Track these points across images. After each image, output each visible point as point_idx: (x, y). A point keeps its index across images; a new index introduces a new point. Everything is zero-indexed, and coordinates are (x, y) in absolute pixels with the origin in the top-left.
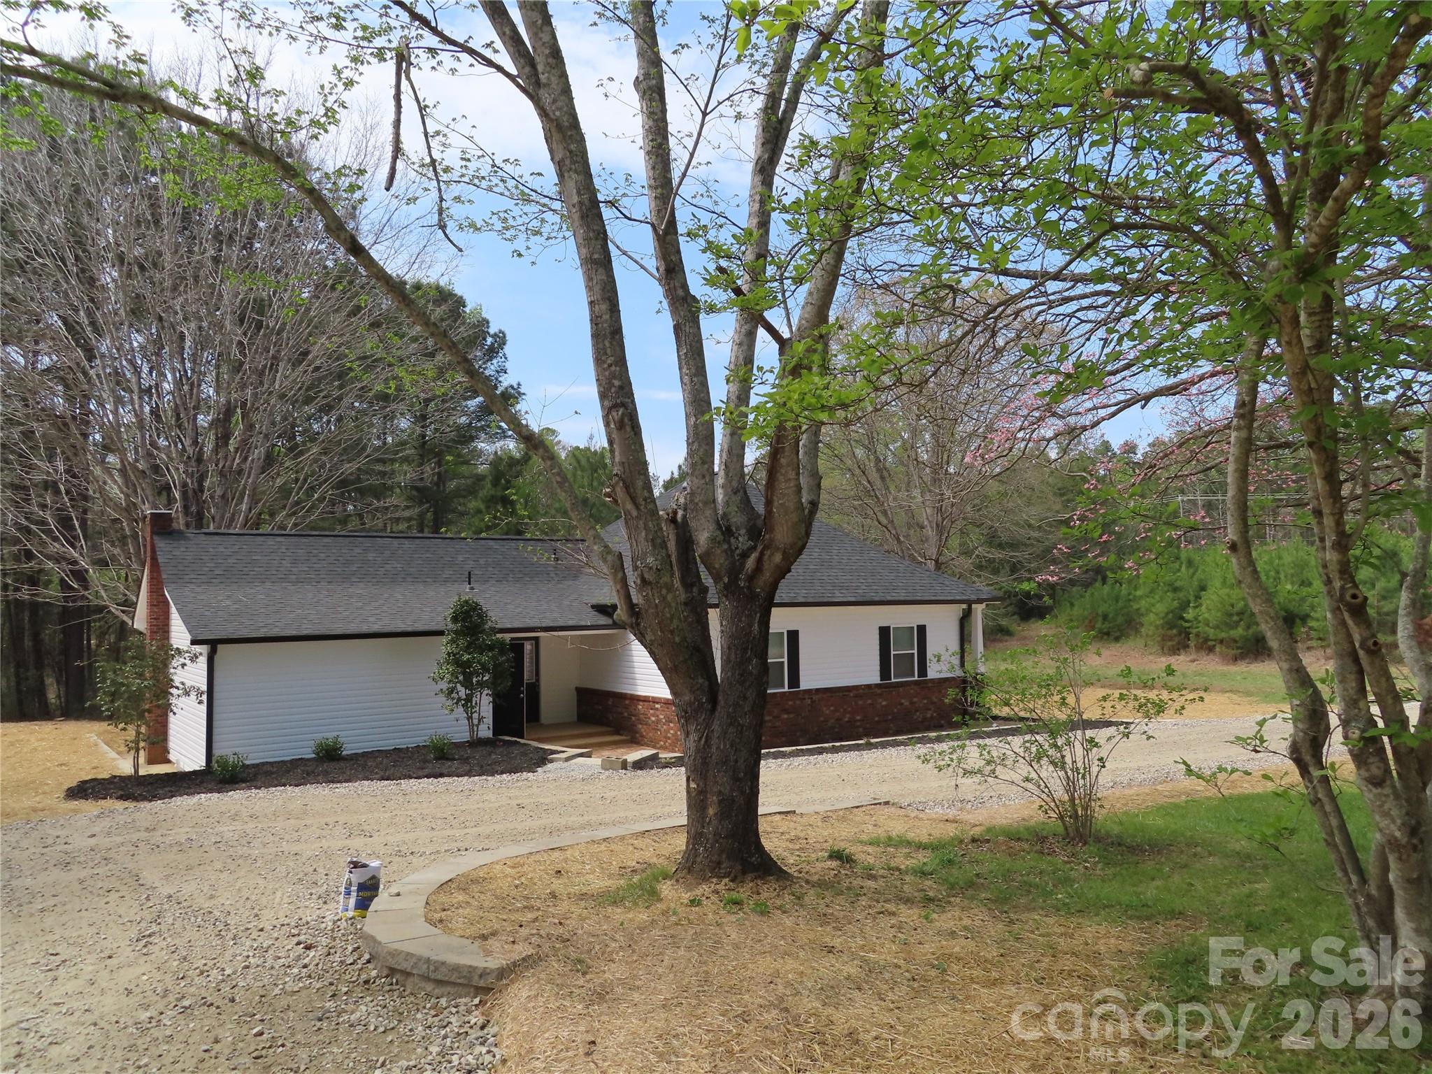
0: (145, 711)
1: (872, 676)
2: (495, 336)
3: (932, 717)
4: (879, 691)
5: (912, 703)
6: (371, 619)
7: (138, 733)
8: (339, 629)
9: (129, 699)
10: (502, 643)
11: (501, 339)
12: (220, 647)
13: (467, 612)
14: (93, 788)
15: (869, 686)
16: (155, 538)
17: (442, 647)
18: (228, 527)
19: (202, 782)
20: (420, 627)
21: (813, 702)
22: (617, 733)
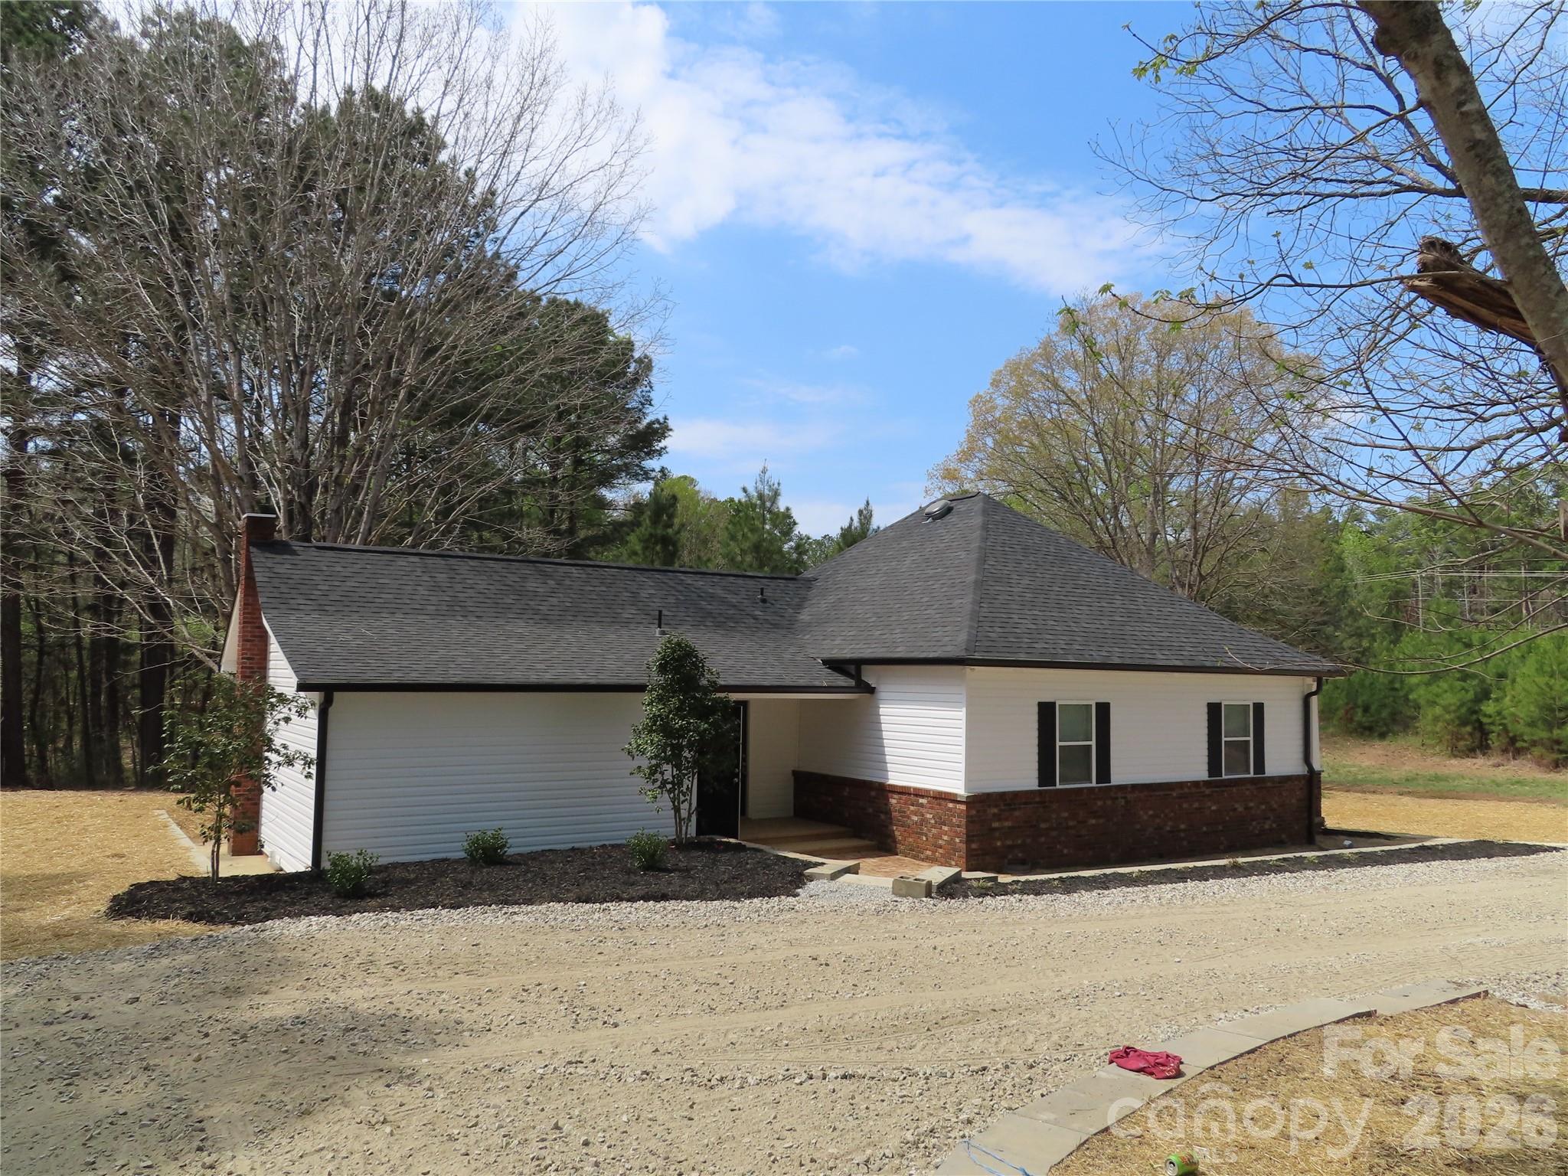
0: (230, 783)
1: (1196, 769)
2: (639, 361)
3: (1271, 830)
4: (1208, 791)
5: (1247, 808)
6: (539, 666)
7: (220, 816)
8: (500, 678)
9: (210, 765)
10: (726, 703)
11: (646, 364)
12: (337, 695)
13: (680, 659)
14: (150, 898)
15: (1196, 784)
16: (252, 549)
17: (641, 709)
18: (348, 538)
19: (309, 894)
20: (605, 678)
21: (1127, 802)
22: (857, 835)
